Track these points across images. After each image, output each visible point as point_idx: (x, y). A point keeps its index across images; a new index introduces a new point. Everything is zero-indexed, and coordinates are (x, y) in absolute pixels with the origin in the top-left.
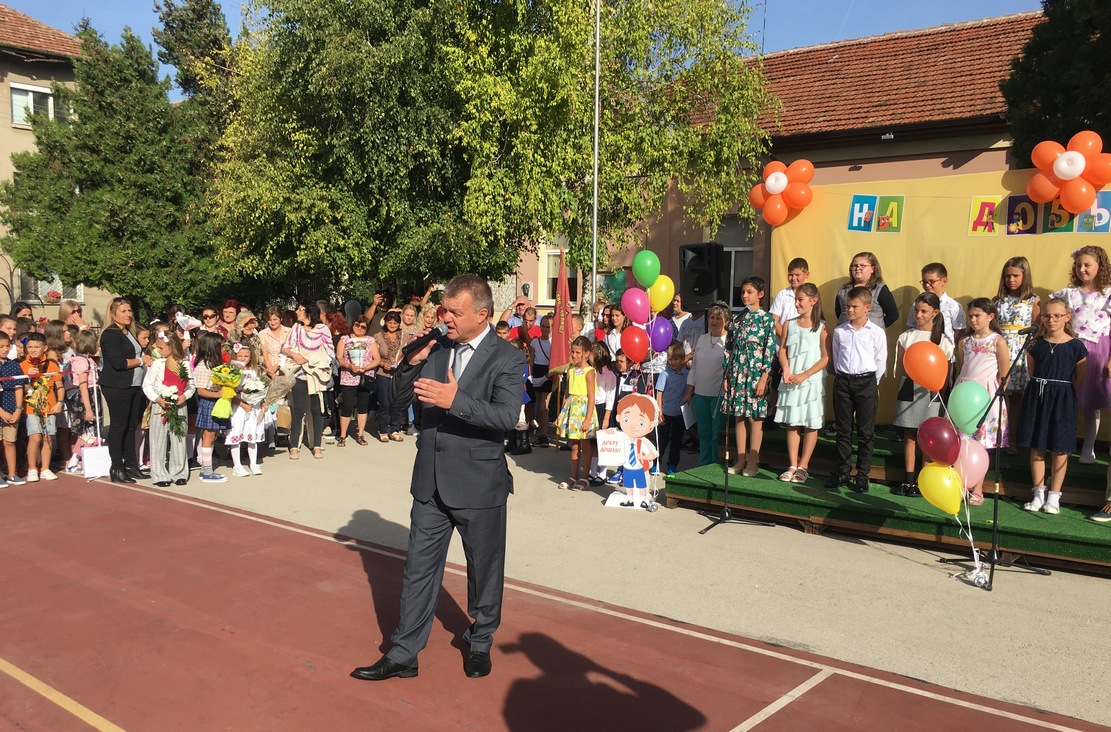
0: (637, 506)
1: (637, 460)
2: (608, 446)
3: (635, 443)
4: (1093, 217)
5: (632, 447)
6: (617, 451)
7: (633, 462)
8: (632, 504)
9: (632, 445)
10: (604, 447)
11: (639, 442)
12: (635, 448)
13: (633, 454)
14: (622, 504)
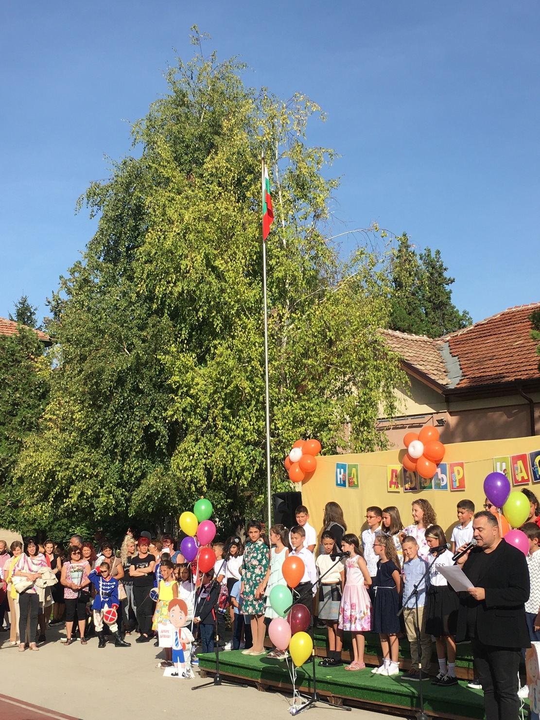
0: (180, 676)
1: (179, 643)
2: (164, 634)
3: (178, 631)
4: (440, 480)
5: (176, 635)
6: (168, 637)
7: (177, 645)
8: (177, 674)
9: (176, 633)
10: (162, 634)
11: (180, 630)
12: (178, 634)
13: (177, 639)
14: (172, 674)
